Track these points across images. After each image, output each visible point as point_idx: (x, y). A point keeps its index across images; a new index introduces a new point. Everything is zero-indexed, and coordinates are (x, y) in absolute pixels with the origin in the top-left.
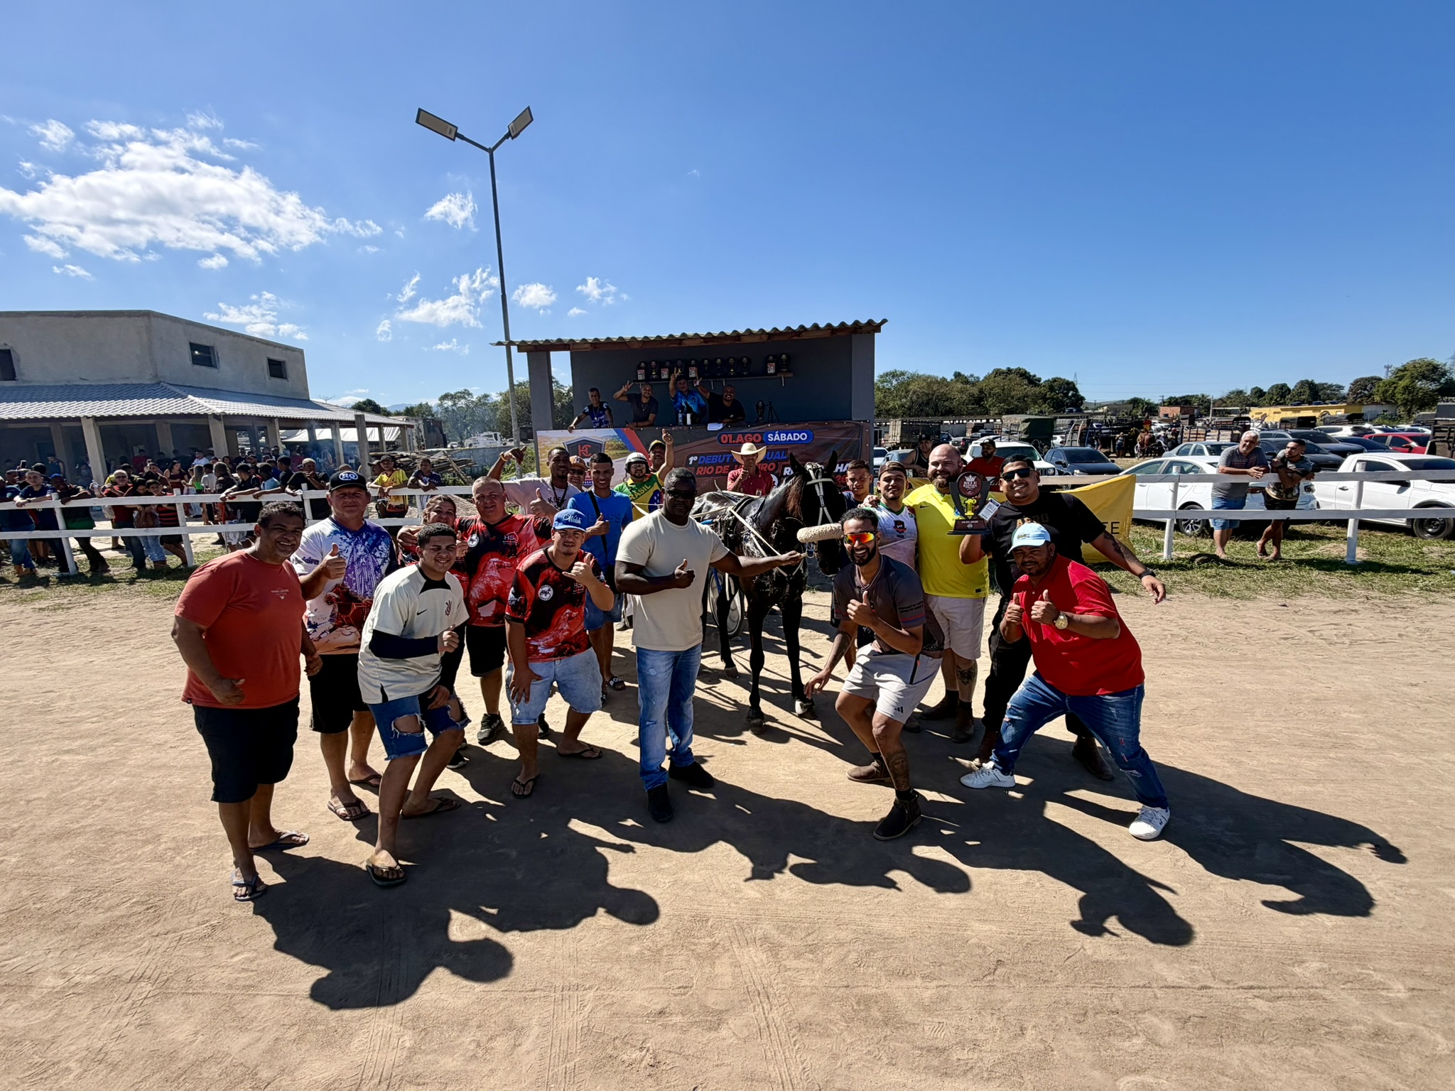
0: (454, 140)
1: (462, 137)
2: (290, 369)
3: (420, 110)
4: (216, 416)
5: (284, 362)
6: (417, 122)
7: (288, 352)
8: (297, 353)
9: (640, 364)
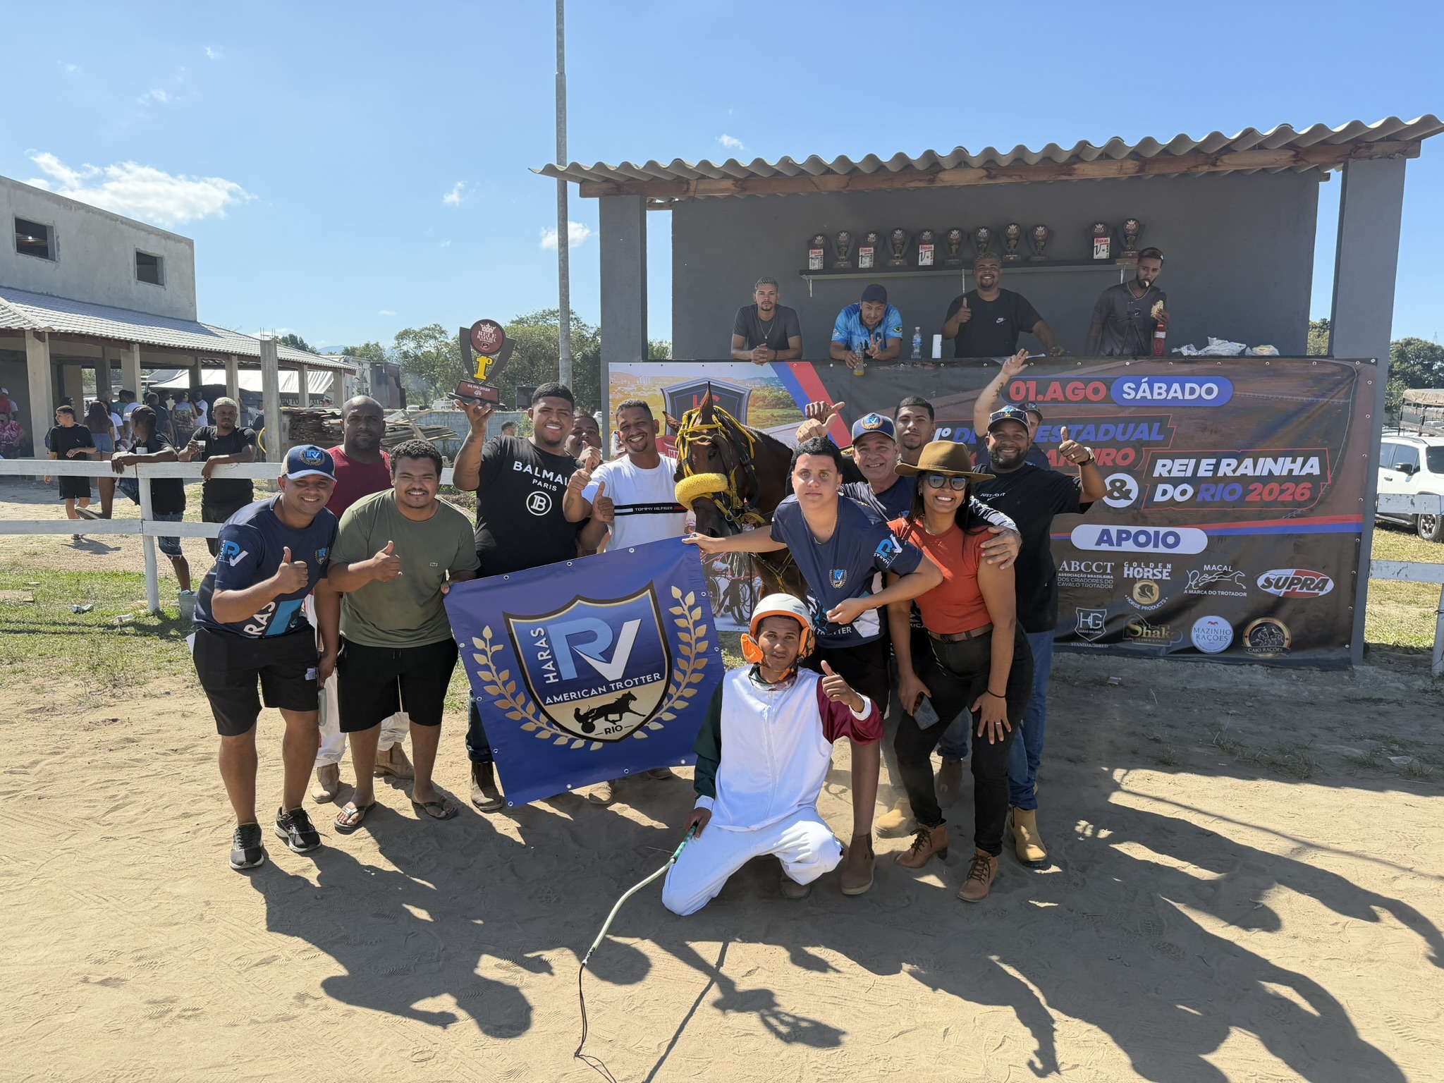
2: (169, 271)
4: (38, 335)
5: (161, 258)
7: (171, 243)
8: (182, 245)
9: (815, 238)
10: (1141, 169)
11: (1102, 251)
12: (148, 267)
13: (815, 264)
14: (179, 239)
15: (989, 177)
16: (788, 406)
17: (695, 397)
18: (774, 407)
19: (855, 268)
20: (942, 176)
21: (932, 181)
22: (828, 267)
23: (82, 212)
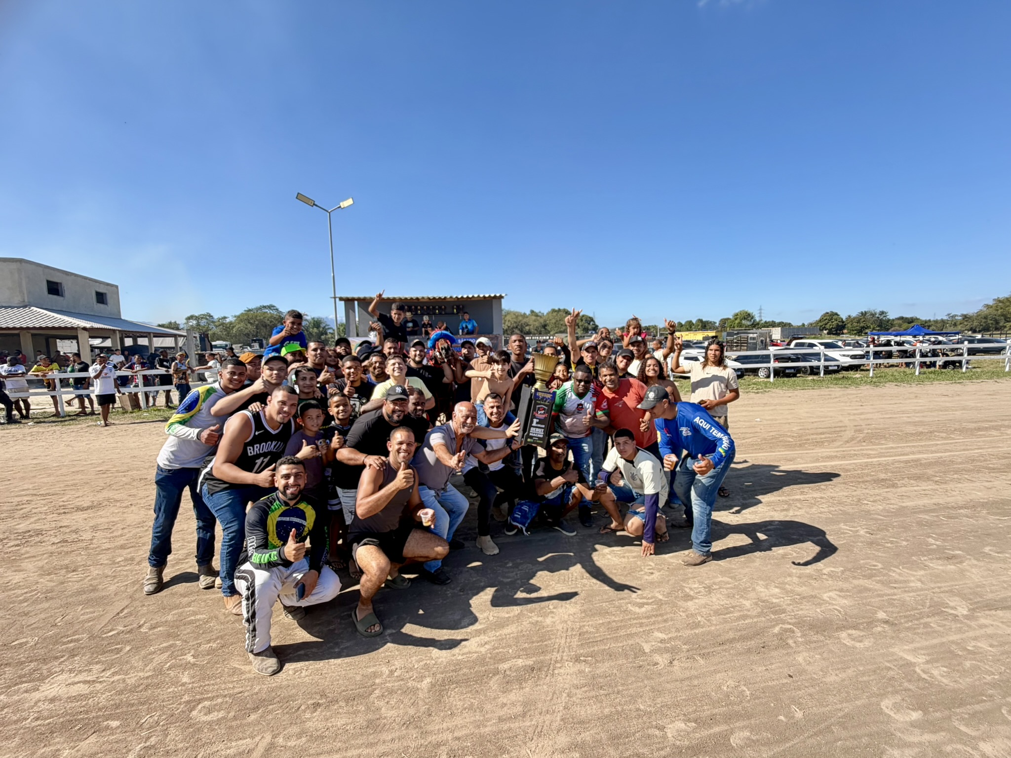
0: (312, 206)
1: (316, 206)
2: (109, 299)
3: (298, 192)
5: (105, 294)
6: (297, 198)
7: (109, 287)
8: (114, 288)
12: (101, 298)
14: (112, 285)
21: (420, 300)
23: (73, 277)
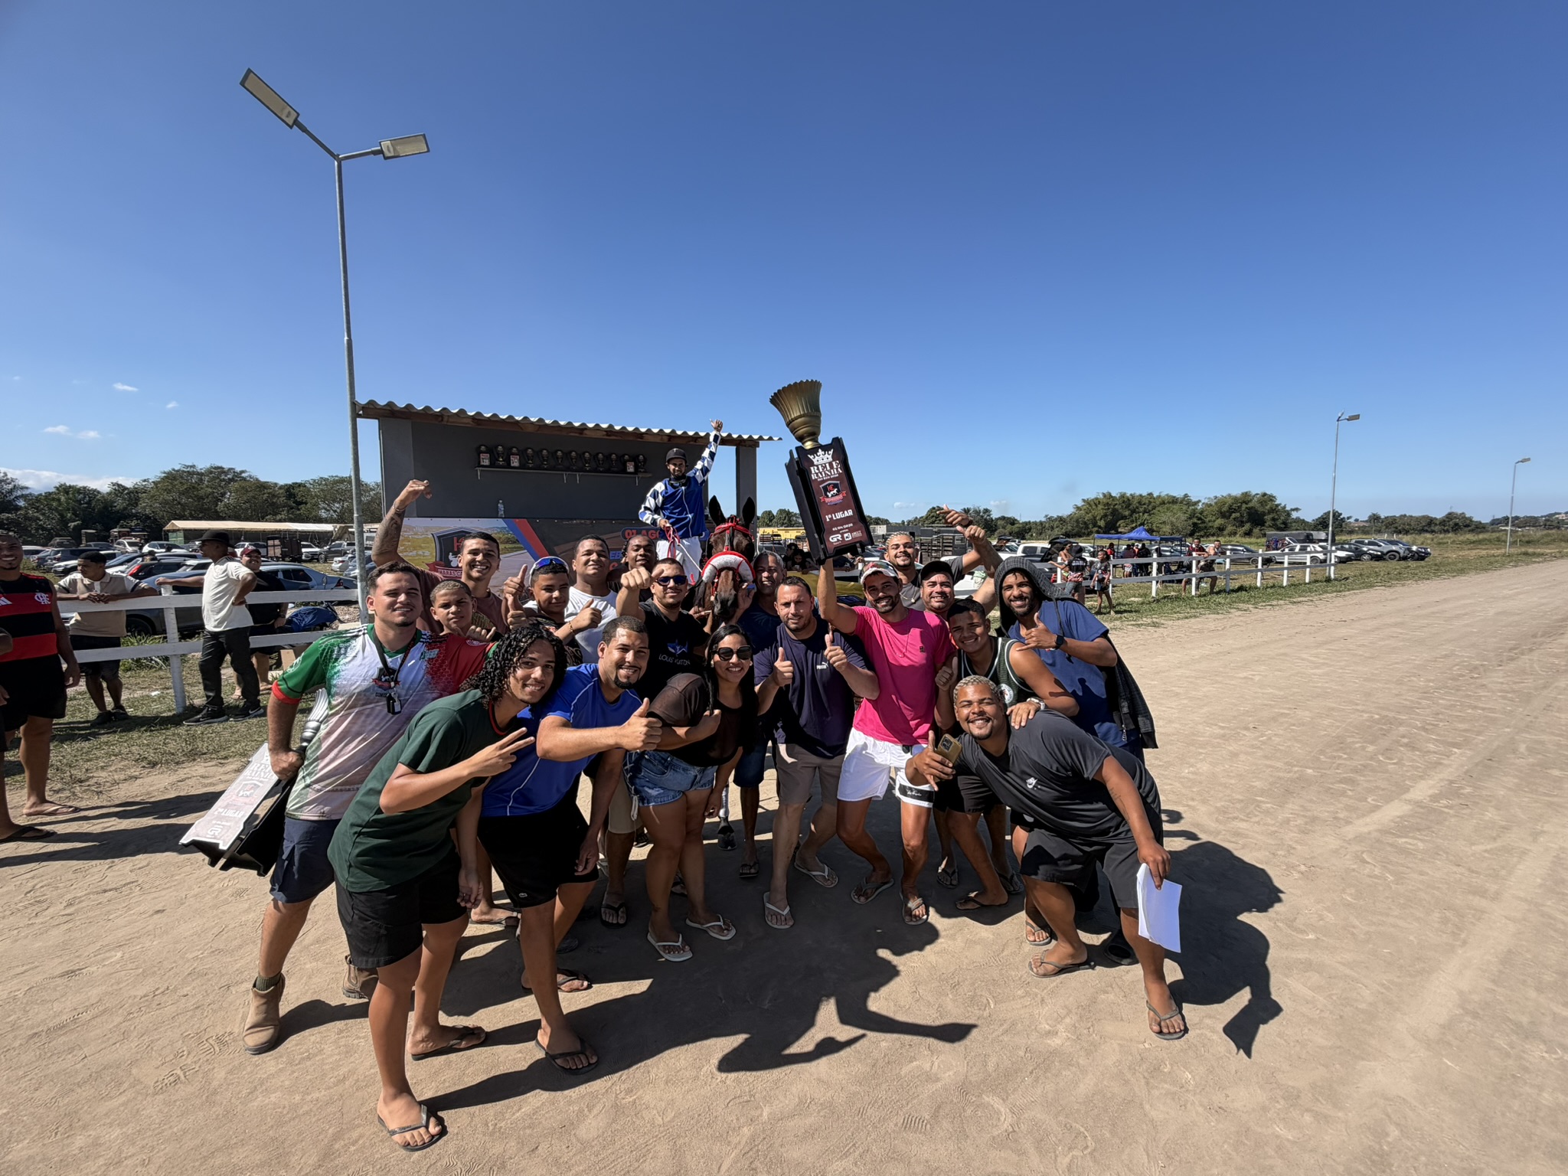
0: (291, 127)
1: (304, 129)
3: (249, 69)
6: (242, 84)
9: (480, 447)
10: (669, 440)
11: (631, 468)
13: (486, 462)
15: (607, 435)
16: (514, 543)
17: (455, 538)
18: (507, 542)
19: (509, 466)
20: (585, 432)
21: (581, 434)
22: (492, 464)
